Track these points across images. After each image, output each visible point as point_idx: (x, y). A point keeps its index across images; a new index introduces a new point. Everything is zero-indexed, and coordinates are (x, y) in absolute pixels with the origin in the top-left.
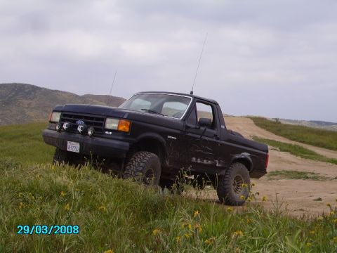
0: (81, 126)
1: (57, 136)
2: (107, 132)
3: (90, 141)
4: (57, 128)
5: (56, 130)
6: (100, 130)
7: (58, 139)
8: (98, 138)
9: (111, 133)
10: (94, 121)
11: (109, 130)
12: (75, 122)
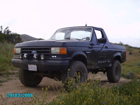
0: (36, 55)
1: (21, 63)
2: (53, 56)
3: (43, 63)
4: (21, 57)
5: (19, 58)
6: (48, 55)
7: (22, 64)
8: (48, 61)
9: (56, 57)
10: (43, 50)
11: (54, 55)
12: (31, 52)
